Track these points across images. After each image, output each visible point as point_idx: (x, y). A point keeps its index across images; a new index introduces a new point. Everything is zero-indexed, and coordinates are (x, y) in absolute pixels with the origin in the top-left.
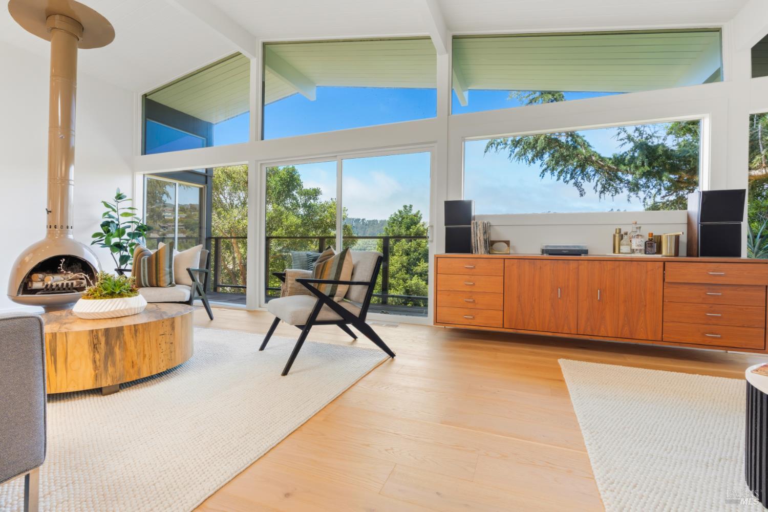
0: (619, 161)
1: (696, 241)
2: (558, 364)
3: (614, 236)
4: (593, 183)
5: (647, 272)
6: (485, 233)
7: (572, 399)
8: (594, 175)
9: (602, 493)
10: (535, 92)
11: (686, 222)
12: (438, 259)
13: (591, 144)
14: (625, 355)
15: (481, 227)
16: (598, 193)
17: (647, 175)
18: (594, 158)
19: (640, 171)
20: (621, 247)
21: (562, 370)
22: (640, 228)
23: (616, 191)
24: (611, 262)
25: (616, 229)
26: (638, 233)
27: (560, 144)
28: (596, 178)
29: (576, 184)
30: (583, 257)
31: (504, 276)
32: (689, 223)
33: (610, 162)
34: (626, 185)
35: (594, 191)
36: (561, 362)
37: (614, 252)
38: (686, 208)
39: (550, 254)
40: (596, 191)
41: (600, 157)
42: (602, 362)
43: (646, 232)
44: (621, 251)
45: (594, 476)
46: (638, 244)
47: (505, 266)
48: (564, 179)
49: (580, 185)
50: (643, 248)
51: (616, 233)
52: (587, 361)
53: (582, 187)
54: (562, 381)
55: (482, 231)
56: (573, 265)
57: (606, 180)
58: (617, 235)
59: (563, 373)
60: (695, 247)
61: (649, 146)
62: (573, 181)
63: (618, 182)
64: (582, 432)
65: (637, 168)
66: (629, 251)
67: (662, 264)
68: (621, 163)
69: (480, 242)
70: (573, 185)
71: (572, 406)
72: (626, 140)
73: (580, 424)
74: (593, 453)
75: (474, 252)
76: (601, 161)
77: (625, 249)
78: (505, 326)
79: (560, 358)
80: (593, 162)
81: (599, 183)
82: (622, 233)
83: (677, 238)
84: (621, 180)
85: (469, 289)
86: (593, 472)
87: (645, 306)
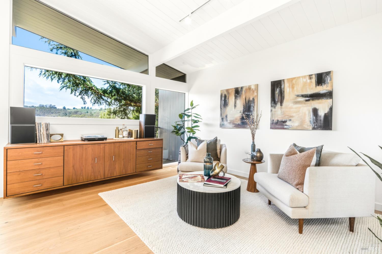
0: (105, 91)
1: (143, 132)
2: (99, 196)
3: (116, 130)
4: (90, 99)
5: (131, 146)
6: (47, 130)
7: (116, 212)
8: (91, 95)
9: (151, 249)
10: (62, 45)
11: (139, 124)
12: (8, 150)
13: (92, 81)
14: (122, 182)
15: (44, 126)
16: (92, 103)
17: (116, 100)
18: (94, 88)
19: (113, 98)
20: (119, 135)
21: (103, 199)
22: (126, 127)
23: (101, 104)
24: (118, 143)
25: (117, 127)
26: (126, 129)
27: (75, 76)
28: (92, 96)
29: (82, 98)
30: (105, 141)
31: (64, 156)
32: (140, 125)
33: (101, 91)
34: (105, 102)
35: (90, 102)
36: (100, 194)
37: (116, 137)
38: (139, 119)
39: (89, 141)
40: (91, 102)
41: (97, 88)
42: (116, 188)
43: (128, 129)
44: (119, 137)
45: (144, 244)
46: (125, 134)
47: (65, 150)
48: (75, 94)
49: (84, 98)
50: (127, 135)
51: (117, 129)
52: (111, 190)
53: (85, 100)
54: (106, 205)
55: (45, 129)
56: (102, 146)
57: (96, 98)
58: (117, 130)
59: (105, 201)
60: (143, 134)
61: (117, 88)
62: (80, 96)
63: (102, 100)
64: (130, 227)
65: (112, 96)
66: (122, 137)
67: (136, 142)
68: (106, 93)
69: (43, 135)
70: (80, 98)
71: (118, 216)
72: (106, 82)
73: (127, 223)
74: (139, 234)
75: (38, 142)
76: (97, 90)
77: (120, 136)
78: (65, 184)
79: (99, 193)
80: (92, 89)
81: (93, 99)
82: (119, 129)
83: (137, 130)
84: (103, 100)
85: (38, 168)
86: (143, 242)
87: (130, 160)
